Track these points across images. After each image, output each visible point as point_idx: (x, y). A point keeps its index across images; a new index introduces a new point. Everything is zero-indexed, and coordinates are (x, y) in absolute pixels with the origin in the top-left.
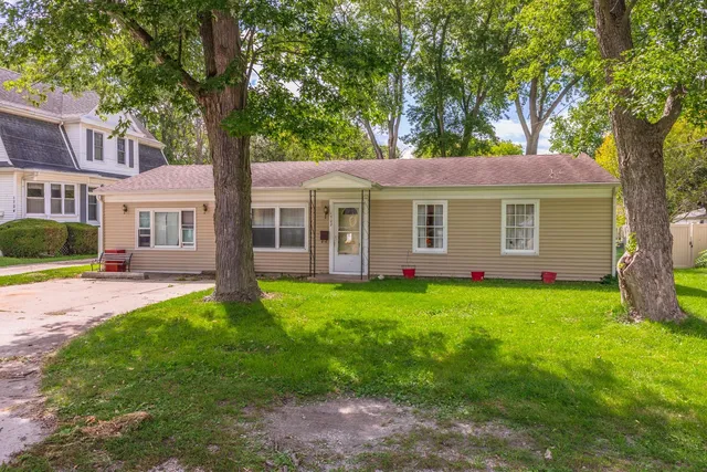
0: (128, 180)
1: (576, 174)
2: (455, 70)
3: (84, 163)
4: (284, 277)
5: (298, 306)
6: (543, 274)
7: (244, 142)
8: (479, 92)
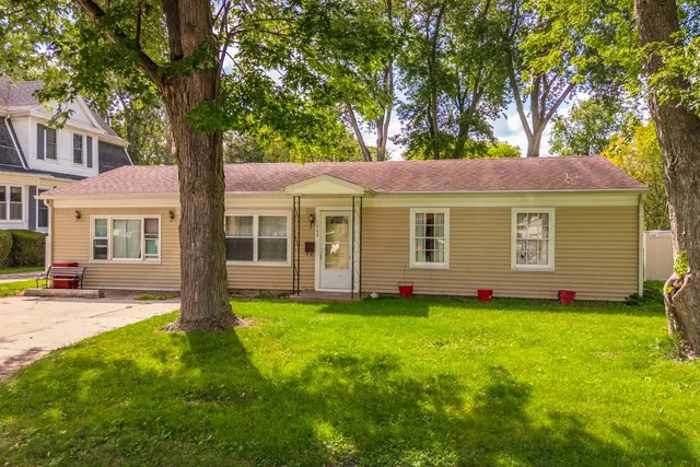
0: (83, 182)
1: (595, 179)
2: (449, 64)
3: (34, 163)
4: (264, 295)
5: (280, 335)
6: (560, 293)
7: (216, 139)
8: (475, 89)
